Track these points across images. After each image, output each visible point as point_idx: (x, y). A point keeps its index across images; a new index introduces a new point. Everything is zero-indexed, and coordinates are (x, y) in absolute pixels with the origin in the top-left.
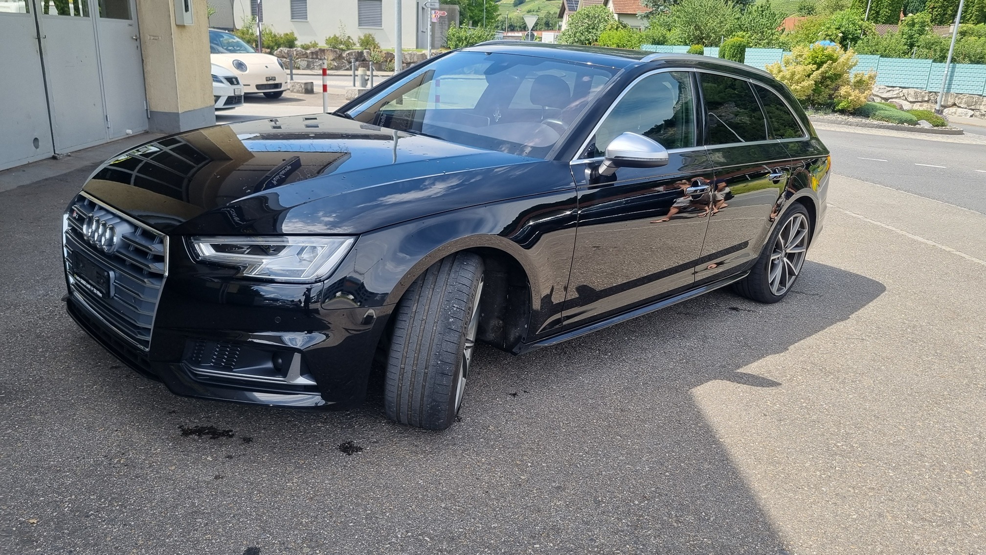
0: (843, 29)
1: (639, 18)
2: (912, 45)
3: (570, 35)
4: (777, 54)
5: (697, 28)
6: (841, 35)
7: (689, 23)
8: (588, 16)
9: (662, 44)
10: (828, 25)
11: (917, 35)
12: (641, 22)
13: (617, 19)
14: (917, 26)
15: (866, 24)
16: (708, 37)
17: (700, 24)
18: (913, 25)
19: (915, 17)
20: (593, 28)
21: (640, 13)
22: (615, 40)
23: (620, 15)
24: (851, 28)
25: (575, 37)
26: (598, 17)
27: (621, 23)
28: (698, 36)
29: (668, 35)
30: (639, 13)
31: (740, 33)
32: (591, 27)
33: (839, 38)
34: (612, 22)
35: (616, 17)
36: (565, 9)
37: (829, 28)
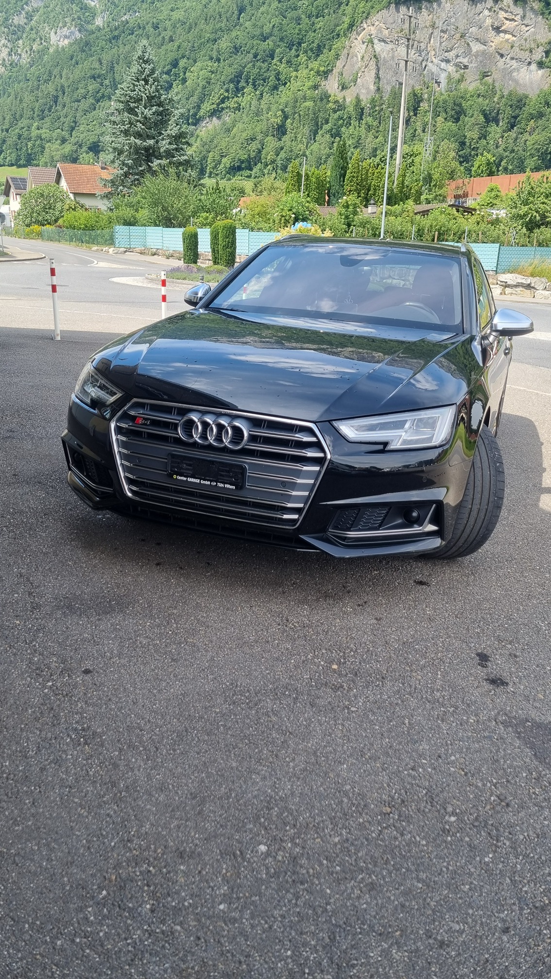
0: (294, 211)
1: (99, 198)
2: (349, 225)
3: (26, 215)
4: (244, 234)
5: (164, 209)
6: (293, 216)
7: (156, 204)
8: (42, 195)
9: (134, 225)
10: (281, 207)
11: (351, 216)
12: (101, 202)
13: (73, 198)
14: (351, 207)
15: (311, 205)
16: (175, 218)
17: (166, 205)
18: (347, 207)
19: (348, 200)
20: (50, 208)
21: (100, 193)
22: (82, 221)
23: (75, 194)
24: (301, 210)
25: (32, 217)
26: (53, 196)
27: (78, 203)
28: (166, 217)
29: (139, 216)
30: (98, 193)
31: (204, 215)
32: (47, 207)
33: (292, 219)
34: (68, 202)
35: (71, 196)
36: (10, 186)
37: (282, 210)
